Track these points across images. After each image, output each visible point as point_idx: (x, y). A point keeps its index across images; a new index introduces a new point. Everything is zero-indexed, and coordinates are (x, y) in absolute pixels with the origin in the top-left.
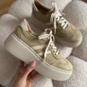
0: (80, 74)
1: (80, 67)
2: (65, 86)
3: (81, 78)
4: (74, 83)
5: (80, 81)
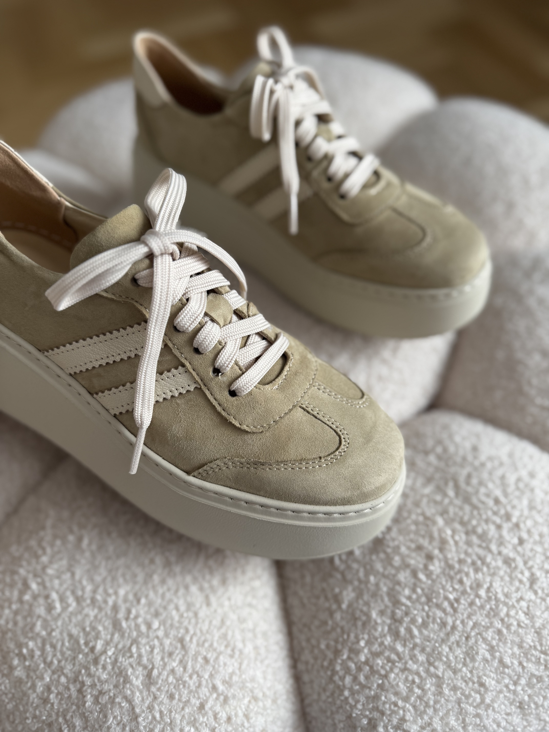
0: (505, 533)
1: (503, 478)
2: (379, 621)
3: (514, 560)
4: (457, 600)
5: (506, 590)
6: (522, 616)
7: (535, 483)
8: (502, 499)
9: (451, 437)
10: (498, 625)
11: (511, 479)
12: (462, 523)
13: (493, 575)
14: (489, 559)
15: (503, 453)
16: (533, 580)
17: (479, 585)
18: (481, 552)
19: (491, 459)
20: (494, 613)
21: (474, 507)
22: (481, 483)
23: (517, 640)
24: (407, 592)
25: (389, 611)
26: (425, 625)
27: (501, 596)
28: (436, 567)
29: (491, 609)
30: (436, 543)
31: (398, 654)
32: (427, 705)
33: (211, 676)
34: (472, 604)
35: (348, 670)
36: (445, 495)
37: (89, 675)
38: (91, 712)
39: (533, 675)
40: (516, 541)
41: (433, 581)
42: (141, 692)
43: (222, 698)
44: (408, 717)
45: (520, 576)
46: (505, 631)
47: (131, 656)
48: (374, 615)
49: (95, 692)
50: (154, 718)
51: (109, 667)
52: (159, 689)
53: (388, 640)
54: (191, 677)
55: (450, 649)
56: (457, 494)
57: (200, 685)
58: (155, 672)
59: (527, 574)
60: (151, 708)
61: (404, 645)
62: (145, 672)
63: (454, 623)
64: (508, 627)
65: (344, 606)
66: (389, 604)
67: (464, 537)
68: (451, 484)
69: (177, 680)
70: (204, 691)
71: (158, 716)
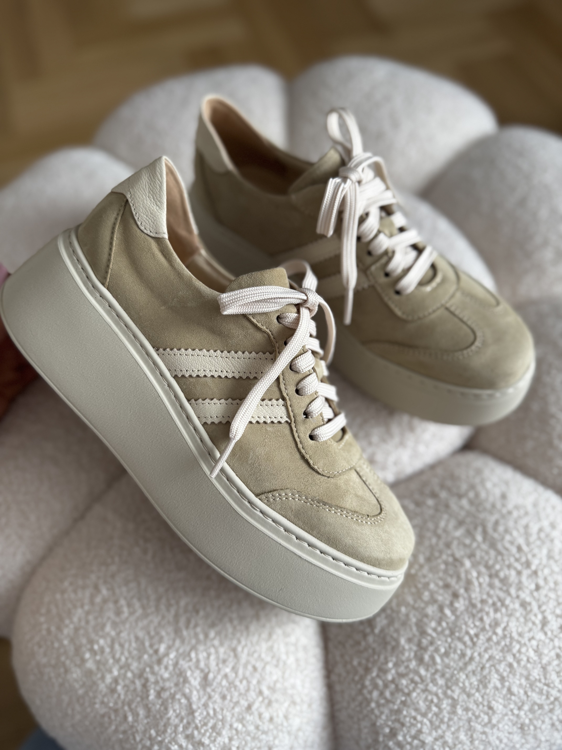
0: (524, 579)
1: (526, 527)
2: (407, 647)
3: (530, 604)
4: (477, 635)
5: (520, 630)
6: (531, 654)
7: (555, 534)
8: (525, 548)
9: (483, 482)
10: (510, 659)
11: (534, 528)
12: (487, 567)
13: (510, 615)
14: (508, 601)
15: (528, 502)
16: (544, 622)
17: (496, 624)
18: (502, 595)
19: (517, 507)
20: (508, 649)
21: (499, 553)
22: (507, 531)
23: (525, 673)
24: (433, 624)
25: (416, 640)
26: (446, 654)
27: (515, 635)
28: (460, 605)
29: (506, 645)
30: (462, 583)
31: (421, 677)
32: (442, 721)
33: (259, 682)
34: (489, 639)
35: (376, 686)
36: (474, 539)
37: (153, 673)
38: (154, 704)
39: (535, 703)
40: (533, 587)
41: (457, 617)
42: (198, 691)
43: (266, 701)
44: (425, 730)
45: (533, 618)
46: (515, 665)
47: (191, 660)
48: (403, 641)
49: (158, 688)
50: (208, 714)
51: (171, 668)
52: (213, 690)
53: (413, 664)
54: (241, 682)
55: (467, 676)
56: (485, 539)
57: (248, 690)
58: (211, 676)
59: (540, 617)
60: (206, 706)
61: (427, 670)
62: (202, 675)
63: (472, 654)
64: (519, 662)
65: (377, 631)
66: (417, 633)
67: (487, 579)
68: (480, 529)
69: (230, 684)
70: (252, 694)
71: (211, 712)
